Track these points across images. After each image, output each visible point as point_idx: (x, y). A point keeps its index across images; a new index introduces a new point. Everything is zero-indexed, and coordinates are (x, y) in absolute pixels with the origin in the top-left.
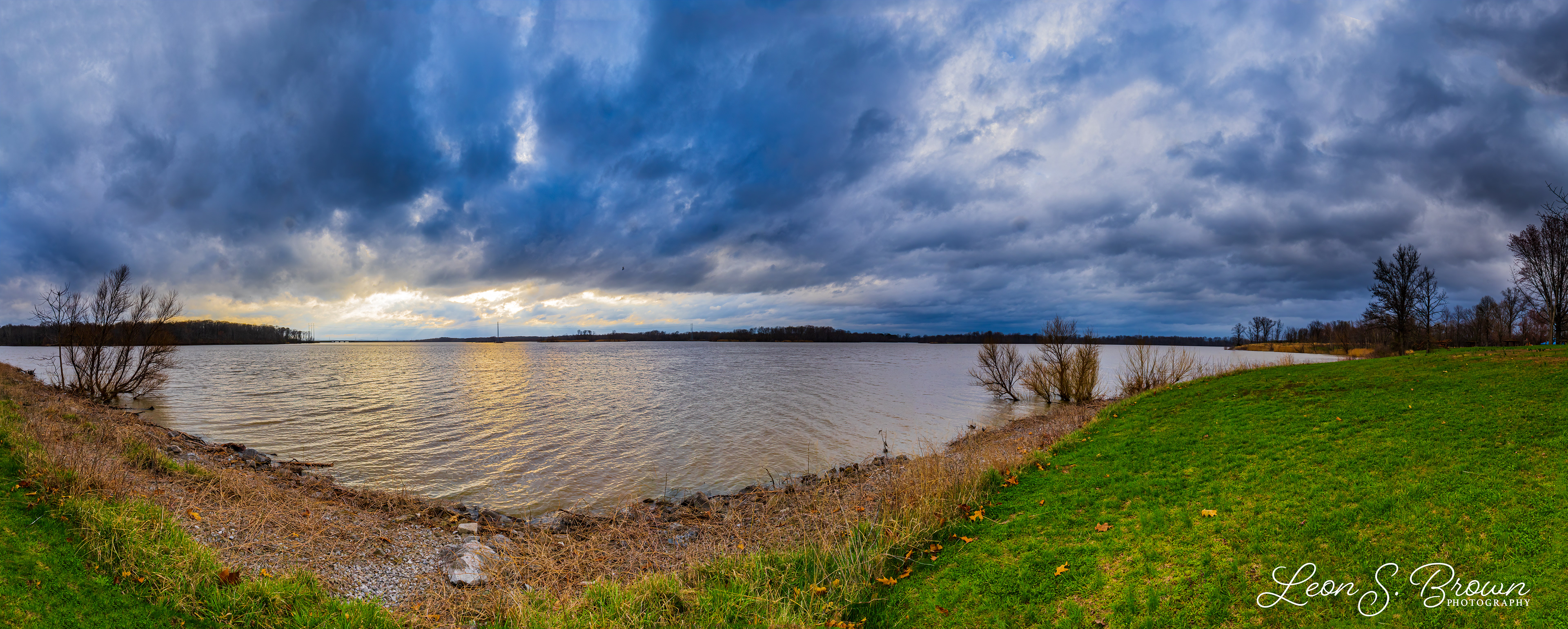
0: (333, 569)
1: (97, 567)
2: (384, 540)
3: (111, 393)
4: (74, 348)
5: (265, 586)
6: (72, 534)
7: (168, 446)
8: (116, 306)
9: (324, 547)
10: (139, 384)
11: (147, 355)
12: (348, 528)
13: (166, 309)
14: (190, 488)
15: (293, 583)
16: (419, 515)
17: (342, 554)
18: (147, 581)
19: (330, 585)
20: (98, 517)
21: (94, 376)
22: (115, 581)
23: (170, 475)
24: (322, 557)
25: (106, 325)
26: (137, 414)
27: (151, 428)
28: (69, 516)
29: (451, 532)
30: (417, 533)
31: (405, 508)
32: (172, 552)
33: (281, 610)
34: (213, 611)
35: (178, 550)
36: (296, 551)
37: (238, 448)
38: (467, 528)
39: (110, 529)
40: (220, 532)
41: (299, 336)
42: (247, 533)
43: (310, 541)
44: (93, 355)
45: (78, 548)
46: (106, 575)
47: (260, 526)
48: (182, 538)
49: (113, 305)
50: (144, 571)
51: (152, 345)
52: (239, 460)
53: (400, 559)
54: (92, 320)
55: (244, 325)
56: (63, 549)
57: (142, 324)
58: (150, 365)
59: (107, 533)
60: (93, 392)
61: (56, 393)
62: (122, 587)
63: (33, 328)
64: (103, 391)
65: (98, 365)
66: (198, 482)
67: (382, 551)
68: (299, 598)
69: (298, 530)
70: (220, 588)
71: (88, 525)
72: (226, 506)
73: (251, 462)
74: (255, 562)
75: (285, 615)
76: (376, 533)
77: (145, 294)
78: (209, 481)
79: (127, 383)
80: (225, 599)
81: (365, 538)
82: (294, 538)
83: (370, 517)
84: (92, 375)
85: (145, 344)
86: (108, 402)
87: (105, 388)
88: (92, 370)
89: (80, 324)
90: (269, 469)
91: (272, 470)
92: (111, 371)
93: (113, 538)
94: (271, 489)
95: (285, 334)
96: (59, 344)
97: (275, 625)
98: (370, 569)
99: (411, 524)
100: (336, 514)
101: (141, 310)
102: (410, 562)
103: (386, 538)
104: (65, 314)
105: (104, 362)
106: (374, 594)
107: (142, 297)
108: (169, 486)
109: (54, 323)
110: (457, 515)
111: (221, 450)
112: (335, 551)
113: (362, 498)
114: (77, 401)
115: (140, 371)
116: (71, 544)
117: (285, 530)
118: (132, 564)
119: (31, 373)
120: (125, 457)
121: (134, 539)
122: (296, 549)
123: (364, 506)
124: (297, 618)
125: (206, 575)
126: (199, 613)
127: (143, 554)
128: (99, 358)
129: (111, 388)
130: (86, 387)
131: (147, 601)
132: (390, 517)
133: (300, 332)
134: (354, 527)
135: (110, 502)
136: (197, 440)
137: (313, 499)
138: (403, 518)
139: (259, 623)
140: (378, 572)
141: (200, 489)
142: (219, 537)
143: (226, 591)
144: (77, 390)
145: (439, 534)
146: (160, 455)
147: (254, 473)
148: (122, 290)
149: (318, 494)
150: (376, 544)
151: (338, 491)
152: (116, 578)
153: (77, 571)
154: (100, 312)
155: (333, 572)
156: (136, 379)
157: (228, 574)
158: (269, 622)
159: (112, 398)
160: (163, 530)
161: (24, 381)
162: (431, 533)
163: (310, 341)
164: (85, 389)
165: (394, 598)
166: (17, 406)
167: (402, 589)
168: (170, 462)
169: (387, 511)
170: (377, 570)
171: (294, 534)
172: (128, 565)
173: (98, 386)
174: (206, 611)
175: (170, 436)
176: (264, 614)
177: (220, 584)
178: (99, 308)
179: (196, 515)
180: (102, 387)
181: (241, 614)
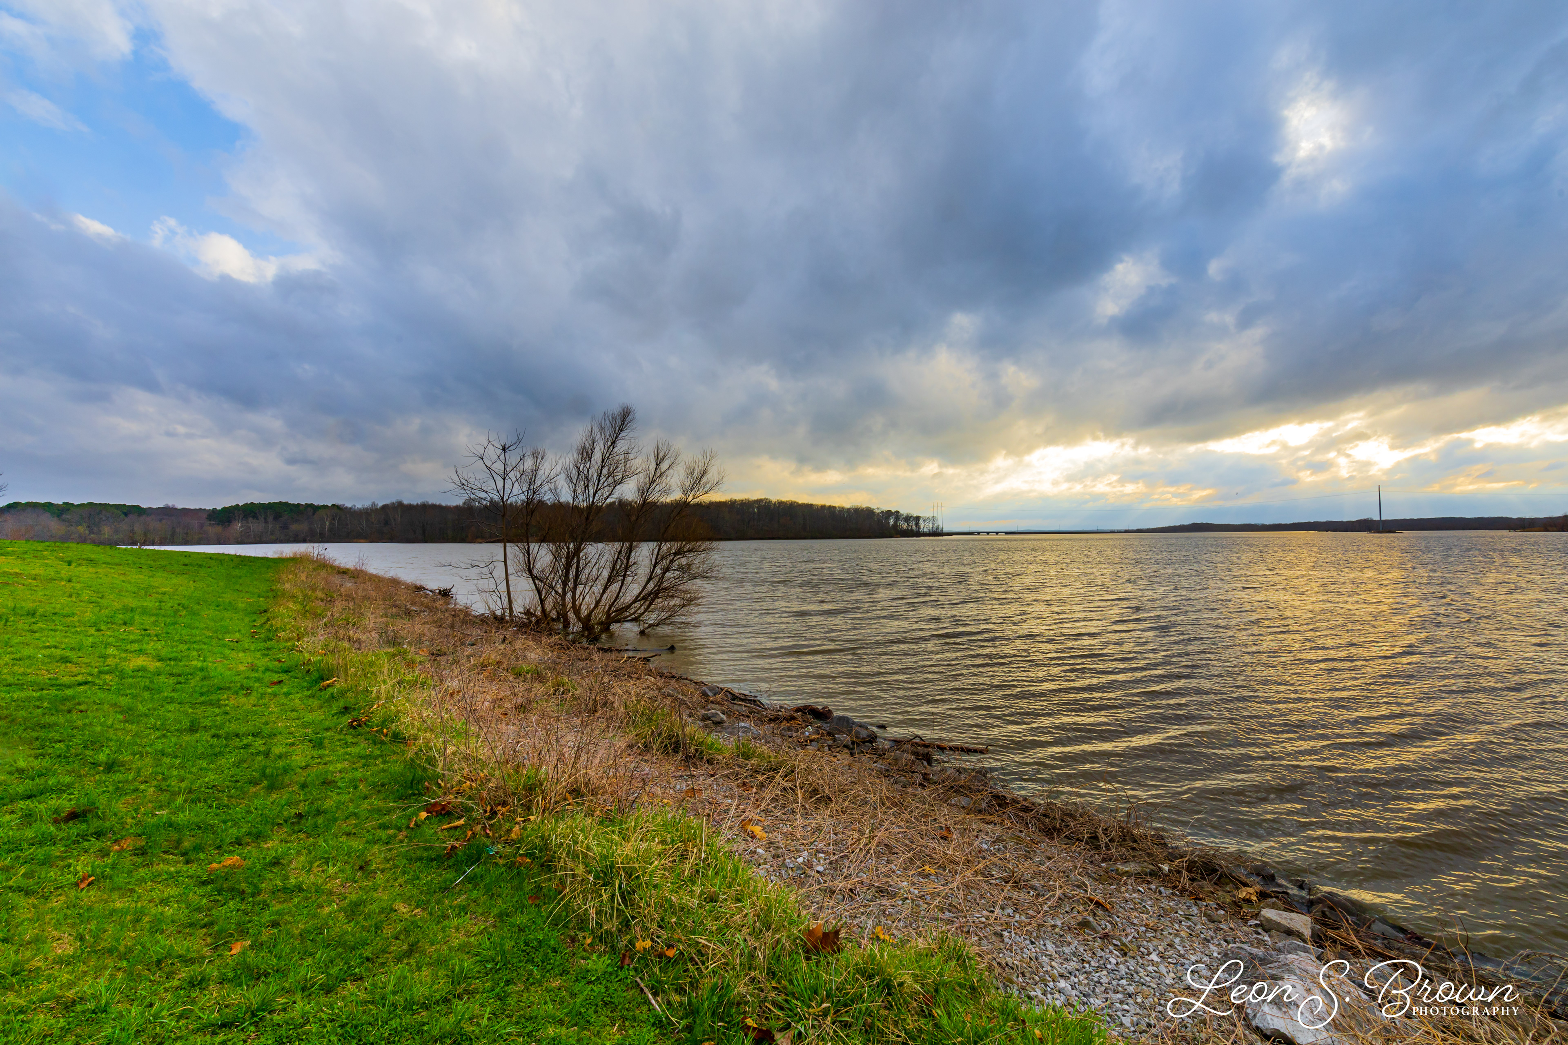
0: (1003, 941)
1: (589, 941)
2: (1098, 904)
3: (600, 623)
4: (532, 545)
5: (884, 955)
6: (539, 888)
7: (703, 712)
8: (610, 474)
9: (982, 897)
10: (649, 607)
11: (662, 559)
12: (1025, 869)
13: (697, 480)
14: (744, 784)
15: (932, 956)
16: (1166, 868)
17: (1017, 916)
18: (681, 953)
19: (998, 970)
20: (588, 848)
21: (569, 595)
22: (623, 961)
23: (709, 762)
24: (980, 915)
25: (590, 507)
26: (647, 660)
27: (673, 681)
28: (531, 855)
29: (1246, 922)
30: (1165, 903)
31: (1134, 849)
32: (722, 897)
33: (915, 1004)
34: (797, 999)
35: (732, 892)
36: (933, 898)
37: (821, 715)
38: (1284, 922)
39: (612, 866)
40: (800, 860)
41: (917, 524)
42: (846, 862)
43: (956, 884)
44: (567, 558)
45: (551, 912)
46: (605, 952)
47: (868, 852)
48: (737, 871)
49: (605, 471)
50: (676, 936)
51: (671, 540)
52: (823, 734)
53: (1133, 946)
54: (566, 496)
55: (823, 507)
56: (520, 919)
57: (654, 504)
58: (668, 574)
59: (605, 874)
60: (566, 624)
61: (498, 628)
62: (636, 969)
63: (447, 509)
64: (586, 622)
65: (577, 576)
66: (758, 772)
67: (1094, 923)
68: (945, 984)
69: (932, 862)
70: (808, 959)
71: (570, 865)
72: (807, 814)
73: (845, 738)
74: (863, 913)
75: (922, 1013)
76: (1079, 887)
77: (661, 455)
78: (776, 770)
79: (629, 606)
80: (818, 977)
81: (1058, 892)
82: (927, 876)
83: (1064, 855)
84: (565, 593)
85: (659, 537)
86: (594, 639)
87: (589, 615)
88: (565, 584)
89: (541, 503)
90: (875, 751)
91: (880, 754)
92: (598, 588)
93: (617, 882)
94: (883, 787)
95: (892, 522)
96: (504, 539)
97: (905, 1029)
98: (1074, 954)
99: (1149, 883)
100: (999, 840)
101: (653, 481)
102: (1154, 957)
103: (1102, 901)
104: (516, 485)
105: (587, 571)
106: (1084, 1004)
107: (656, 460)
108: (709, 781)
109: (491, 501)
110: (1258, 888)
111: (793, 718)
112: (1003, 908)
113: (1045, 815)
114: (538, 642)
115: (651, 586)
116: (537, 906)
117: (911, 860)
118: (654, 926)
119: (445, 594)
120: (630, 737)
121: (657, 880)
122: (934, 895)
123: (1050, 832)
124: (945, 1021)
125: (782, 935)
126: (774, 1003)
127: (672, 906)
128: (578, 562)
129: (600, 615)
130: (554, 614)
131: (682, 989)
132: (1104, 860)
133: (918, 519)
134: (1035, 868)
135: (607, 819)
136: (750, 701)
137: (955, 809)
138: (1131, 867)
139: (878, 1023)
140: (1089, 962)
141: (762, 785)
142: (799, 868)
143: (818, 963)
144: (538, 622)
145: (1215, 918)
146: (693, 729)
147: (848, 756)
148: (621, 446)
149: (964, 801)
150: (1081, 908)
151: (1001, 801)
152: (624, 956)
153: (551, 954)
154: (582, 483)
155: (1002, 946)
156: (643, 598)
157: (821, 935)
158: (896, 1023)
159: (602, 632)
160: (706, 859)
161: (432, 610)
162: (1195, 910)
163: (936, 533)
164: (553, 620)
165: (1126, 1021)
166: (418, 659)
167: (1141, 1006)
168: (709, 741)
169: (1098, 848)
170: (1088, 958)
171: (927, 867)
172: (645, 929)
173: (577, 612)
174: (786, 1001)
175: (705, 694)
176: (885, 1008)
177: (807, 951)
178: (579, 477)
179: (757, 830)
180: (584, 612)
181: (845, 1005)
